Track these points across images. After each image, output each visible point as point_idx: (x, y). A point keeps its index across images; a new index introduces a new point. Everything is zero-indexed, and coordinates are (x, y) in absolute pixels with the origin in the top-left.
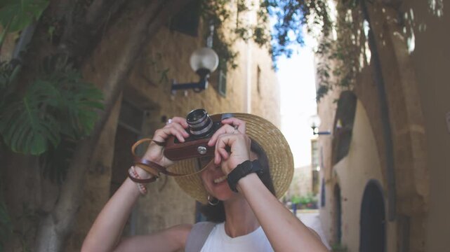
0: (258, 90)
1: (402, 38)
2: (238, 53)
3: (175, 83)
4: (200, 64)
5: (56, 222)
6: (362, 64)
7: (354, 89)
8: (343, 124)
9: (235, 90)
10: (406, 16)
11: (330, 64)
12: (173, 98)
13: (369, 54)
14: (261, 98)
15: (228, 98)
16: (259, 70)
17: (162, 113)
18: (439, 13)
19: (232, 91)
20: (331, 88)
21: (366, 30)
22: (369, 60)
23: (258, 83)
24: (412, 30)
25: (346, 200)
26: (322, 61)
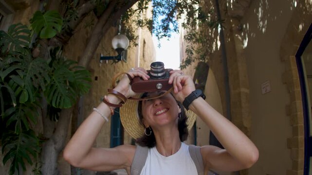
0: (143, 56)
1: (240, 38)
2: (138, 36)
3: (102, 56)
4: (118, 45)
5: (55, 143)
6: (214, 48)
7: (207, 62)
8: (199, 82)
9: (131, 57)
10: (244, 26)
11: (194, 47)
12: (101, 65)
13: (219, 43)
14: (145, 61)
15: (127, 63)
16: (144, 42)
17: (96, 75)
18: (264, 30)
19: (129, 57)
20: (194, 61)
21: (219, 29)
22: (219, 47)
23: (144, 51)
24: (247, 35)
25: (200, 128)
26: (189, 44)
